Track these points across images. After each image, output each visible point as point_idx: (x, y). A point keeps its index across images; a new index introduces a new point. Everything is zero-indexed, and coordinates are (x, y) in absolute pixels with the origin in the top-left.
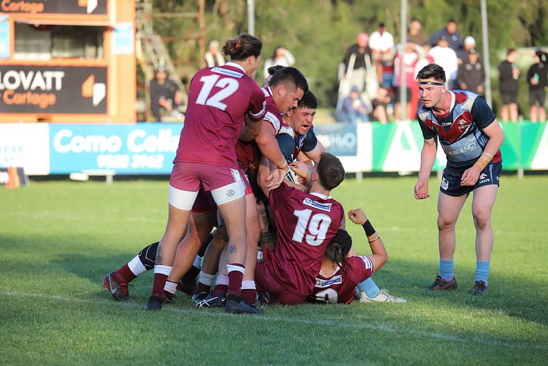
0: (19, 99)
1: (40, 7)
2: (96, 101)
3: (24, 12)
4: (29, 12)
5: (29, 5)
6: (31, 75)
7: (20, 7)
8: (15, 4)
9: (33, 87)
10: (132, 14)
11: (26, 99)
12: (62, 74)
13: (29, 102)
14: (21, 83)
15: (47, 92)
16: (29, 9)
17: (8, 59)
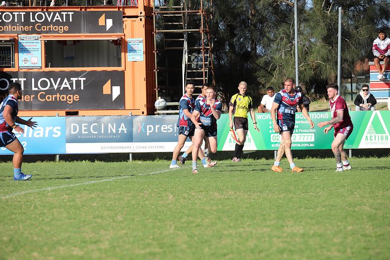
0: (50, 98)
1: (66, 28)
2: (114, 97)
3: (54, 32)
4: (58, 32)
5: (57, 27)
6: (59, 79)
7: (50, 28)
8: (45, 27)
9: (61, 89)
10: (142, 31)
11: (56, 98)
12: (85, 79)
13: (58, 100)
14: (52, 85)
15: (73, 93)
16: (57, 30)
17: (41, 68)
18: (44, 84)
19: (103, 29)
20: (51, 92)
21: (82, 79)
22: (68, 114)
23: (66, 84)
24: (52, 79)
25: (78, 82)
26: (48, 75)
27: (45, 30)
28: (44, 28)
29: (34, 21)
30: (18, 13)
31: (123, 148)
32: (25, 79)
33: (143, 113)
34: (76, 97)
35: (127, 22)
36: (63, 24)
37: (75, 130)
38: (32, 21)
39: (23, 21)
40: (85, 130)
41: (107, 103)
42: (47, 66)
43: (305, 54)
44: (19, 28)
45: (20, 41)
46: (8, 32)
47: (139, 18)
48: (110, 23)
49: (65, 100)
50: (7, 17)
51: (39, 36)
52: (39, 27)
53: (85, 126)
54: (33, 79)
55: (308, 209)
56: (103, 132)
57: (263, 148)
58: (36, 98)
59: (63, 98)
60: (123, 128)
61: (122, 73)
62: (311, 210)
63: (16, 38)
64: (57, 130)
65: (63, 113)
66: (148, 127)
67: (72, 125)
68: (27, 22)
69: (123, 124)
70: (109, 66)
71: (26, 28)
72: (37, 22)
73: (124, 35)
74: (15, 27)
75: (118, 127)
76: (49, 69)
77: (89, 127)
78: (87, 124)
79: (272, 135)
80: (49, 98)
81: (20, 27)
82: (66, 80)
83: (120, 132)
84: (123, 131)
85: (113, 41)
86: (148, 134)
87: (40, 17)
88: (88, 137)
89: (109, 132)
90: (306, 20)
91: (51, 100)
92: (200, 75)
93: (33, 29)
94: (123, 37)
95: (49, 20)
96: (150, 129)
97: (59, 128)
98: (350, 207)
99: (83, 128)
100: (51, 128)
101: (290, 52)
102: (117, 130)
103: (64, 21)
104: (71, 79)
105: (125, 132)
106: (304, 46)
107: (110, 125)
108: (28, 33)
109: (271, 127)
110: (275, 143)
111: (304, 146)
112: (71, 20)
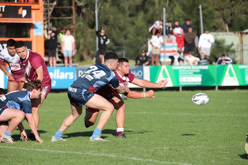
19: (20, 16)
47: (40, 10)
61: (31, 42)
79: (180, 78)
104: (3, 45)
109: (179, 73)
110: (181, 82)
111: (196, 84)
112: (3, 10)
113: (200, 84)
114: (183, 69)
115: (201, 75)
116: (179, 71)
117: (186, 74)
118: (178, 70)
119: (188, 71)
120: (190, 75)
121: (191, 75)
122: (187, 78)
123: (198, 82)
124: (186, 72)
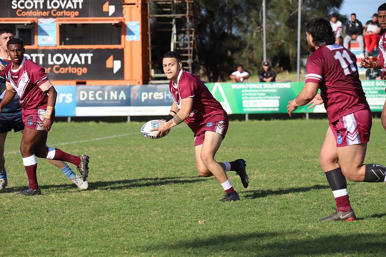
0: (64, 71)
1: (77, 13)
2: (115, 71)
3: (66, 16)
4: (70, 17)
5: (69, 12)
6: (71, 55)
7: (63, 14)
8: (60, 12)
9: (73, 63)
10: (139, 16)
11: (68, 71)
12: (92, 55)
13: (70, 72)
14: (65, 60)
15: (82, 66)
16: (69, 15)
17: (56, 46)
18: (58, 59)
19: (106, 14)
20: (64, 65)
21: (90, 55)
22: (78, 83)
23: (76, 59)
24: (65, 55)
25: (86, 58)
26: (62, 51)
27: (59, 15)
28: (59, 14)
29: (50, 8)
30: (38, 1)
31: (122, 111)
32: (43, 55)
33: (139, 83)
34: (85, 70)
35: (126, 9)
36: (74, 10)
37: (83, 96)
38: (49, 7)
39: (41, 7)
40: (92, 97)
41: (109, 75)
42: (61, 44)
43: (271, 35)
44: (38, 13)
45: (39, 24)
46: (30, 17)
47: (136, 5)
48: (112, 9)
49: (75, 72)
50: (29, 4)
51: (55, 19)
52: (55, 13)
53: (92, 94)
54: (50, 56)
55: (271, 160)
56: (106, 98)
57: (238, 112)
58: (52, 70)
59: (74, 70)
60: (123, 95)
61: (122, 51)
62: (273, 162)
63: (36, 21)
64: (69, 96)
65: (74, 82)
66: (143, 94)
67: (82, 92)
68: (45, 9)
69: (122, 92)
70: (111, 44)
71: (44, 14)
72: (52, 9)
73: (124, 19)
74: (35, 12)
75: (119, 94)
76: (63, 47)
77: (95, 94)
78: (93, 92)
79: (244, 102)
80: (62, 70)
81: (40, 12)
82: (76, 56)
83: (120, 98)
84: (122, 98)
85: (115, 24)
86: (143, 100)
87: (55, 4)
88: (94, 102)
89: (111, 98)
90: (273, 7)
91: (63, 72)
92: (186, 52)
93: (50, 14)
94: (123, 21)
95: (63, 6)
96: (145, 96)
97: (71, 95)
98: (304, 159)
99: (90, 95)
100: (64, 95)
101: (260, 34)
102: (118, 97)
103: (75, 7)
104: (81, 55)
105: (125, 98)
106: (271, 28)
107: (112, 93)
108: (46, 17)
109: (243, 95)
110: (246, 108)
111: (270, 110)
112: (80, 7)
113: (277, 110)
114: (248, 89)
115: (279, 97)
116: (243, 91)
117: (254, 96)
118: (241, 90)
119: (257, 91)
120: (262, 98)
121: (263, 96)
122: (255, 101)
123: (274, 108)
124: (254, 93)
